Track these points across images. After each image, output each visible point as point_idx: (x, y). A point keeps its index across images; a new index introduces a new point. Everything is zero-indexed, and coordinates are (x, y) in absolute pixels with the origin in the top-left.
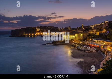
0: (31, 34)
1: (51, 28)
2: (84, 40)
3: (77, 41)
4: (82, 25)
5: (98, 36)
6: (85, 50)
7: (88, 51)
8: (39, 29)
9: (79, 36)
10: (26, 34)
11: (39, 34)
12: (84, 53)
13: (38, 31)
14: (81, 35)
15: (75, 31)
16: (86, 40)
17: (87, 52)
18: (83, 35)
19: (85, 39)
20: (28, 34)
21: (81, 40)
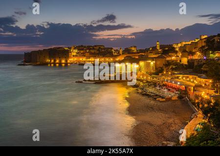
0: (60, 61)
1: (100, 48)
2: (157, 74)
3: (143, 75)
4: (158, 43)
5: (186, 65)
6: (157, 95)
7: (163, 98)
8: (76, 51)
9: (148, 65)
10: (51, 60)
11: (75, 59)
12: (152, 102)
13: (75, 54)
14: (152, 63)
15: (143, 54)
16: (160, 74)
17: (160, 99)
18: (156, 64)
19: (158, 71)
20: (55, 60)
21: (151, 74)
